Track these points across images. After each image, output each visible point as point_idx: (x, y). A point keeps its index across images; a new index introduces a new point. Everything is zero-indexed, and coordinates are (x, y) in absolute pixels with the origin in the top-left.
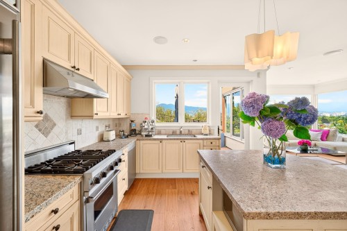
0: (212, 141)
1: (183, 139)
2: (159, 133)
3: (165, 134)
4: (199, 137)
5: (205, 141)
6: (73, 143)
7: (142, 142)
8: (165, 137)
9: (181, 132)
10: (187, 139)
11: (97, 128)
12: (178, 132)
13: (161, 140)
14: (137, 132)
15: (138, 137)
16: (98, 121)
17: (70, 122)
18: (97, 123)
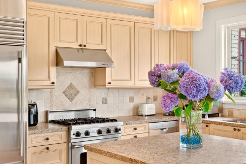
6: (94, 110)
16: (131, 91)
17: (94, 90)
18: (131, 94)
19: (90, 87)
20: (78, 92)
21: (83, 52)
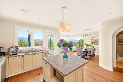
0: (45, 53)
2: (21, 52)
3: (24, 52)
4: (40, 52)
5: (43, 53)
7: (10, 58)
8: (25, 54)
9: (32, 51)
10: (35, 54)
12: (31, 51)
13: (23, 56)
15: (7, 56)
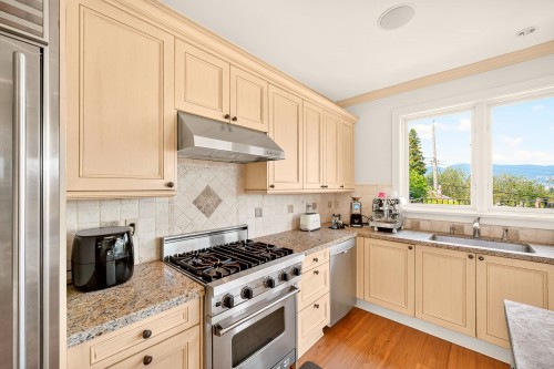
1: (477, 251)
2: (416, 228)
3: (431, 232)
6: (245, 228)
7: (368, 241)
8: (426, 238)
10: (488, 253)
11: (291, 209)
12: (469, 231)
13: (411, 245)
14: (364, 220)
16: (291, 197)
17: (244, 197)
18: (291, 201)
19: (239, 193)
20: (220, 201)
21: (230, 130)
